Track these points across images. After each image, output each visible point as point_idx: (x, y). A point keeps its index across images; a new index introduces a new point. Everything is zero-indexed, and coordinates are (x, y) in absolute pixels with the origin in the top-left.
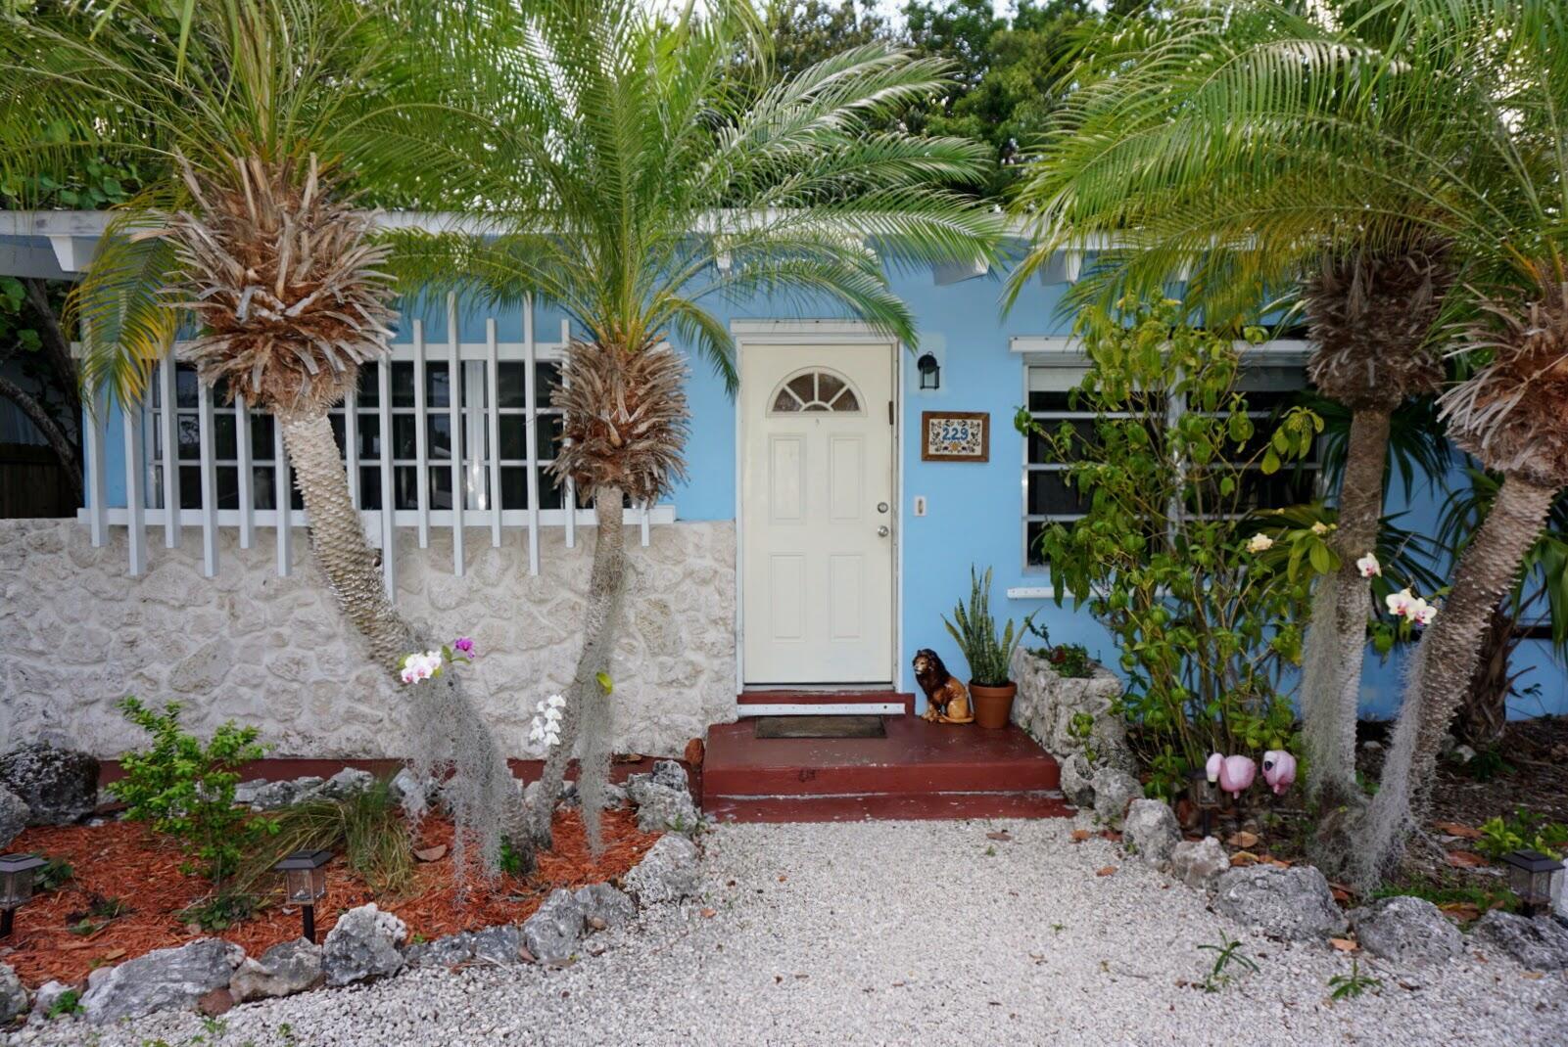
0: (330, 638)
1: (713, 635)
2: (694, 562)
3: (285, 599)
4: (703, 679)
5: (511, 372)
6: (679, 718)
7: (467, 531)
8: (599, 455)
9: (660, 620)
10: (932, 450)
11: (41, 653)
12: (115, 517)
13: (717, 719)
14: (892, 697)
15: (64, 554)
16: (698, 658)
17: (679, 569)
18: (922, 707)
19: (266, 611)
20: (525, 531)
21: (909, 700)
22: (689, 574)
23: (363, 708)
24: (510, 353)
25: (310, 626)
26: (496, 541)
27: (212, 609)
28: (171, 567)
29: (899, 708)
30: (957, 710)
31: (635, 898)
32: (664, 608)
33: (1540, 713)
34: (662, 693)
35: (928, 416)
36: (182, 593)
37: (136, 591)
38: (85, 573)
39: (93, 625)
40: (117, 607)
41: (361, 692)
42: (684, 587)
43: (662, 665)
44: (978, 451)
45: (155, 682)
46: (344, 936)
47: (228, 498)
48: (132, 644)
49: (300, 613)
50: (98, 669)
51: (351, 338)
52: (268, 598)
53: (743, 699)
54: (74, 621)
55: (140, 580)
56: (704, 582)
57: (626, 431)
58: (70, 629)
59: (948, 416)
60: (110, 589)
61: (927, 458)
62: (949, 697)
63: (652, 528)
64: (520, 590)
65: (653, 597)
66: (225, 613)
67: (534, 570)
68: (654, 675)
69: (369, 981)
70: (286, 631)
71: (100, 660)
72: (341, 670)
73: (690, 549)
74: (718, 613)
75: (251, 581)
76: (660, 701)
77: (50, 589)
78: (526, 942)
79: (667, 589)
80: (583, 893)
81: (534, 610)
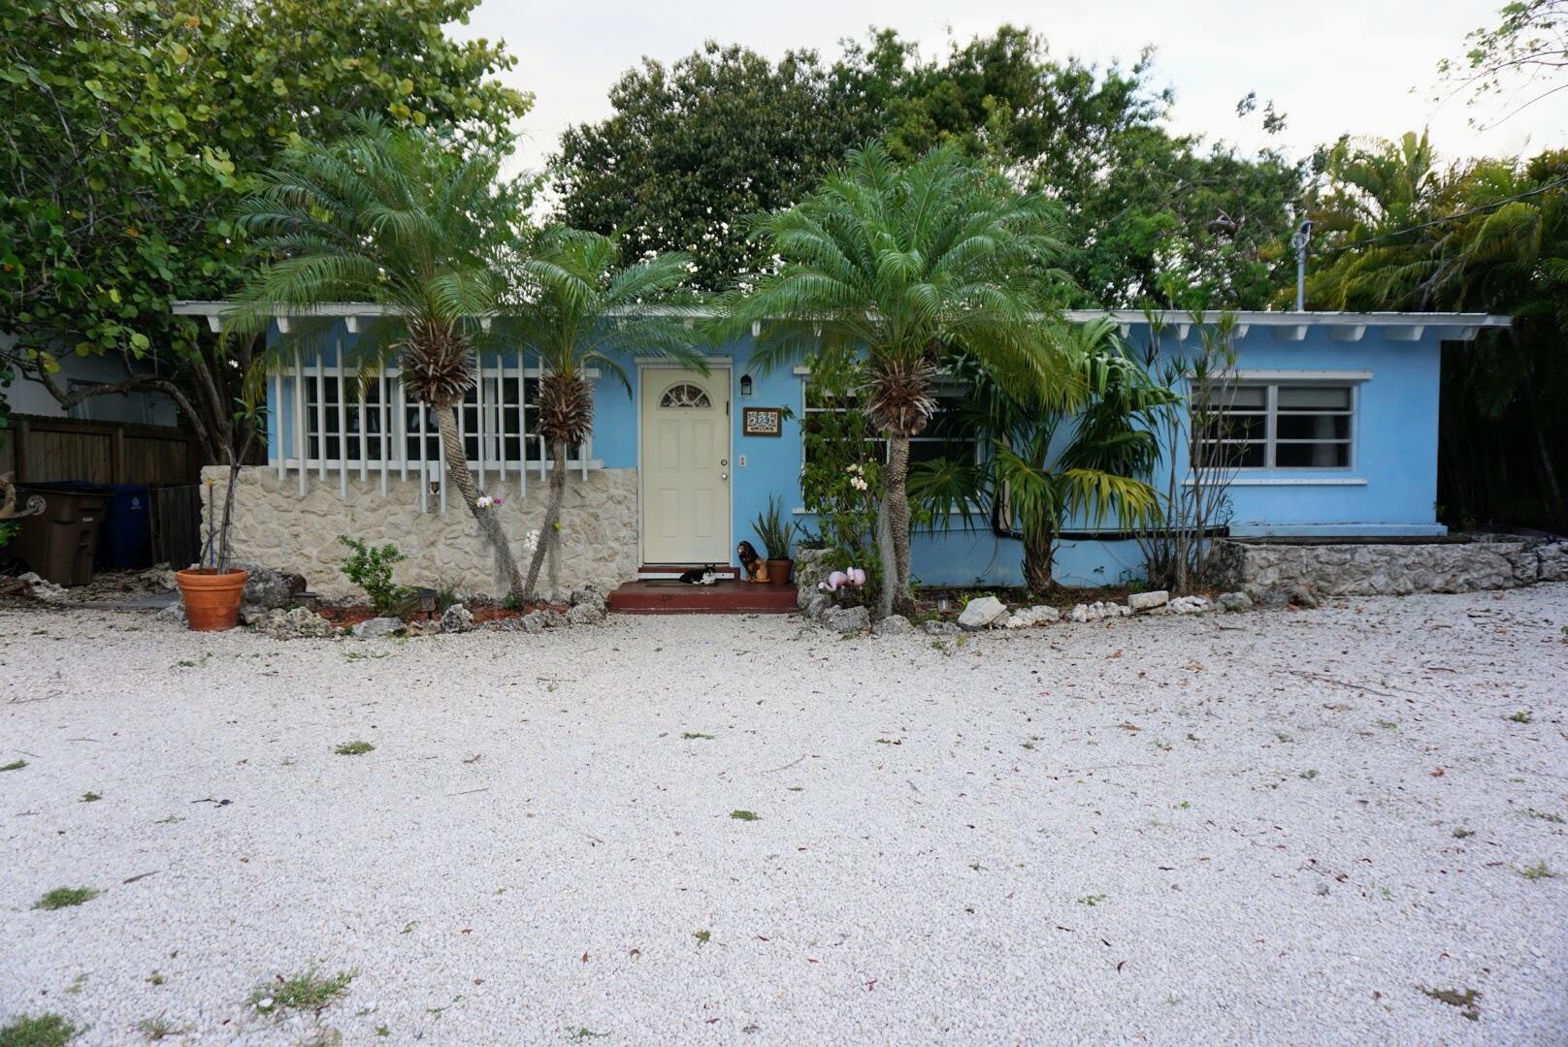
0: (408, 533)
1: (624, 533)
2: (613, 491)
3: (383, 511)
4: (618, 558)
5: (511, 385)
6: (605, 579)
7: (487, 473)
8: (554, 426)
9: (594, 523)
10: (749, 429)
11: (245, 541)
12: (291, 464)
13: (626, 579)
14: (728, 570)
15: (258, 486)
16: (616, 545)
17: (605, 495)
18: (744, 576)
19: (372, 518)
20: (518, 473)
21: (736, 571)
22: (611, 498)
23: (426, 573)
24: (511, 373)
25: (397, 526)
26: (503, 477)
27: (340, 517)
28: (318, 493)
29: (731, 576)
30: (761, 575)
31: (569, 620)
32: (596, 517)
33: (1104, 584)
34: (595, 565)
35: (746, 410)
36: (325, 507)
37: (299, 506)
38: (270, 496)
39: (274, 525)
40: (288, 516)
41: (425, 563)
42: (607, 506)
43: (595, 550)
44: (775, 430)
45: (309, 558)
46: (451, 614)
47: (354, 454)
48: (296, 536)
49: (391, 519)
50: (277, 550)
51: (464, 381)
52: (374, 510)
53: (641, 570)
54: (263, 523)
55: (300, 501)
56: (619, 502)
57: (566, 416)
58: (261, 528)
59: (758, 410)
60: (285, 505)
61: (746, 434)
62: (757, 567)
63: (589, 472)
64: (515, 506)
65: (591, 511)
66: (348, 519)
67: (523, 494)
68: (590, 554)
69: (460, 632)
70: (383, 529)
71: (278, 546)
72: (414, 551)
73: (611, 485)
74: (626, 520)
75: (365, 501)
76: (594, 570)
77: (250, 505)
78: (522, 624)
79: (599, 506)
80: (546, 613)
81: (524, 517)
